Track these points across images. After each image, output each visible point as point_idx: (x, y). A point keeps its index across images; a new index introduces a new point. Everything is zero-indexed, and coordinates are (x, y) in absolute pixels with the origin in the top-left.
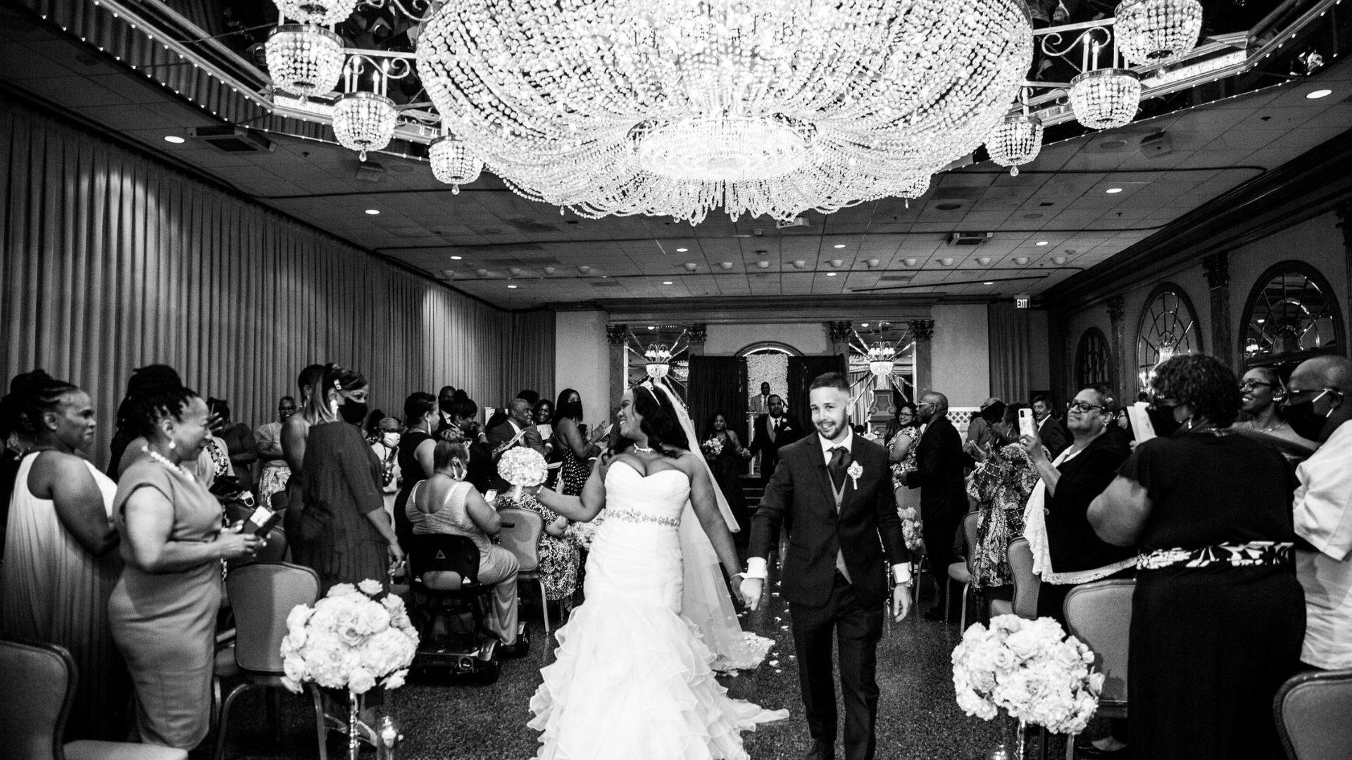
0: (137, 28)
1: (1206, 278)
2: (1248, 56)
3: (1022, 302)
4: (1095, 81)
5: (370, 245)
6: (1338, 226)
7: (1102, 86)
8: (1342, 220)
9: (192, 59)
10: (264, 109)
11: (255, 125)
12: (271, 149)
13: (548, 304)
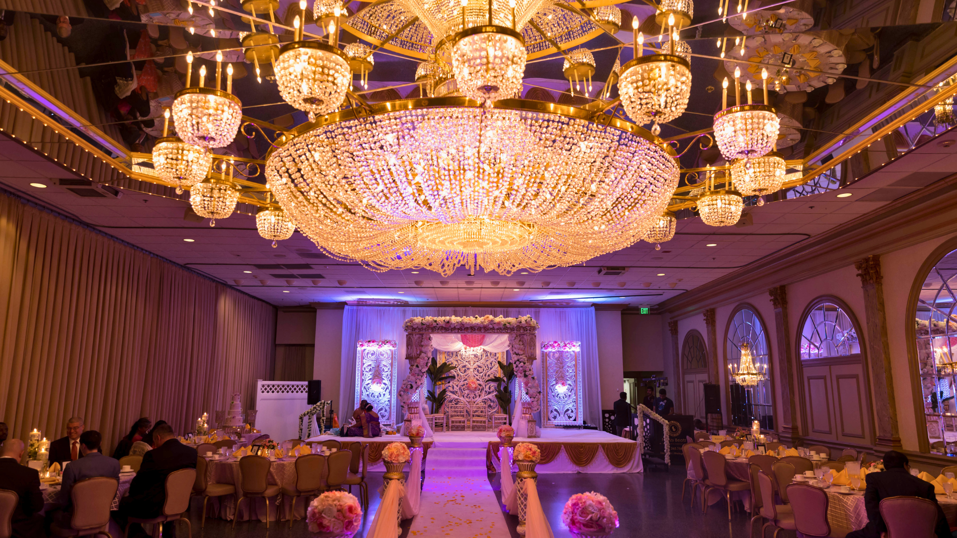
0: (36, 119)
1: (772, 303)
2: (804, 175)
3: (644, 311)
4: (714, 197)
5: (181, 261)
6: (858, 275)
7: (719, 202)
8: (860, 272)
9: (74, 140)
10: (124, 175)
11: (112, 184)
12: (119, 197)
13: (311, 303)
